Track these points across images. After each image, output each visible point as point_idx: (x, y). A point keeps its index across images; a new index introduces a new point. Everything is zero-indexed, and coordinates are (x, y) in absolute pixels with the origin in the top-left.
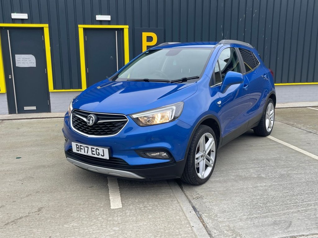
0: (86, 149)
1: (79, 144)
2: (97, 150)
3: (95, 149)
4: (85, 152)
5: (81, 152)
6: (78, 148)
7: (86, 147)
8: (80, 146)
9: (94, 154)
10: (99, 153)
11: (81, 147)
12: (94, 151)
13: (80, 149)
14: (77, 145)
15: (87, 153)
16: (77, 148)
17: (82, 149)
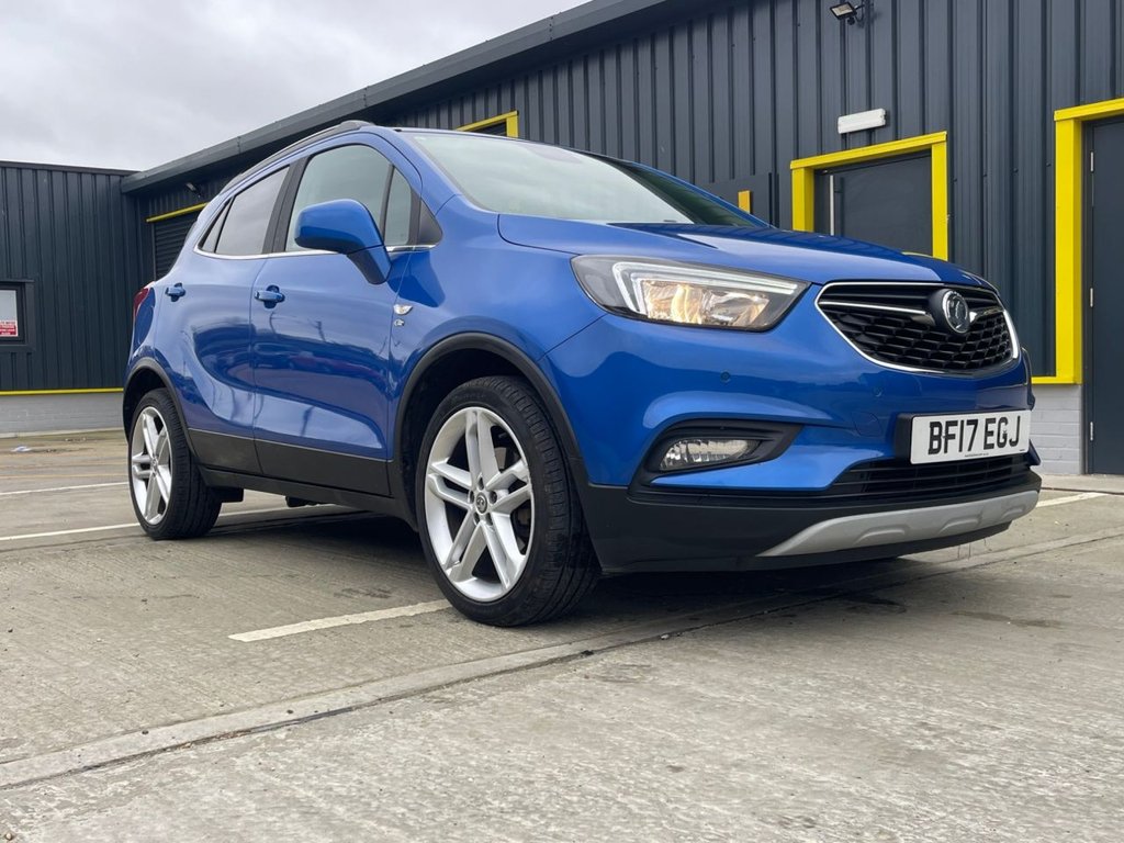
0: (969, 429)
1: (943, 419)
2: (1003, 424)
3: (997, 421)
4: (961, 450)
5: (946, 451)
6: (938, 439)
7: (970, 422)
8: (949, 424)
9: (992, 446)
10: (1005, 436)
11: (952, 430)
12: (991, 433)
13: (943, 440)
14: (933, 425)
15: (970, 449)
16: (933, 438)
17: (953, 437)
